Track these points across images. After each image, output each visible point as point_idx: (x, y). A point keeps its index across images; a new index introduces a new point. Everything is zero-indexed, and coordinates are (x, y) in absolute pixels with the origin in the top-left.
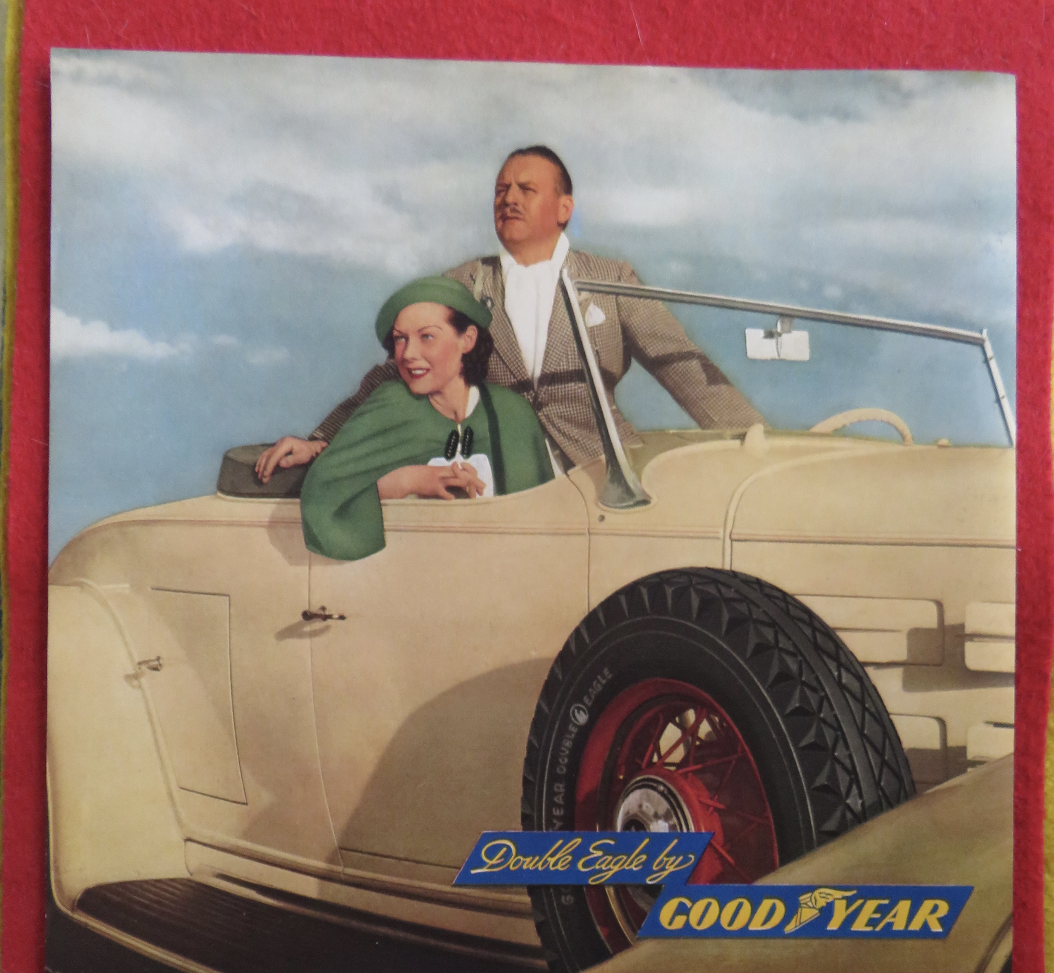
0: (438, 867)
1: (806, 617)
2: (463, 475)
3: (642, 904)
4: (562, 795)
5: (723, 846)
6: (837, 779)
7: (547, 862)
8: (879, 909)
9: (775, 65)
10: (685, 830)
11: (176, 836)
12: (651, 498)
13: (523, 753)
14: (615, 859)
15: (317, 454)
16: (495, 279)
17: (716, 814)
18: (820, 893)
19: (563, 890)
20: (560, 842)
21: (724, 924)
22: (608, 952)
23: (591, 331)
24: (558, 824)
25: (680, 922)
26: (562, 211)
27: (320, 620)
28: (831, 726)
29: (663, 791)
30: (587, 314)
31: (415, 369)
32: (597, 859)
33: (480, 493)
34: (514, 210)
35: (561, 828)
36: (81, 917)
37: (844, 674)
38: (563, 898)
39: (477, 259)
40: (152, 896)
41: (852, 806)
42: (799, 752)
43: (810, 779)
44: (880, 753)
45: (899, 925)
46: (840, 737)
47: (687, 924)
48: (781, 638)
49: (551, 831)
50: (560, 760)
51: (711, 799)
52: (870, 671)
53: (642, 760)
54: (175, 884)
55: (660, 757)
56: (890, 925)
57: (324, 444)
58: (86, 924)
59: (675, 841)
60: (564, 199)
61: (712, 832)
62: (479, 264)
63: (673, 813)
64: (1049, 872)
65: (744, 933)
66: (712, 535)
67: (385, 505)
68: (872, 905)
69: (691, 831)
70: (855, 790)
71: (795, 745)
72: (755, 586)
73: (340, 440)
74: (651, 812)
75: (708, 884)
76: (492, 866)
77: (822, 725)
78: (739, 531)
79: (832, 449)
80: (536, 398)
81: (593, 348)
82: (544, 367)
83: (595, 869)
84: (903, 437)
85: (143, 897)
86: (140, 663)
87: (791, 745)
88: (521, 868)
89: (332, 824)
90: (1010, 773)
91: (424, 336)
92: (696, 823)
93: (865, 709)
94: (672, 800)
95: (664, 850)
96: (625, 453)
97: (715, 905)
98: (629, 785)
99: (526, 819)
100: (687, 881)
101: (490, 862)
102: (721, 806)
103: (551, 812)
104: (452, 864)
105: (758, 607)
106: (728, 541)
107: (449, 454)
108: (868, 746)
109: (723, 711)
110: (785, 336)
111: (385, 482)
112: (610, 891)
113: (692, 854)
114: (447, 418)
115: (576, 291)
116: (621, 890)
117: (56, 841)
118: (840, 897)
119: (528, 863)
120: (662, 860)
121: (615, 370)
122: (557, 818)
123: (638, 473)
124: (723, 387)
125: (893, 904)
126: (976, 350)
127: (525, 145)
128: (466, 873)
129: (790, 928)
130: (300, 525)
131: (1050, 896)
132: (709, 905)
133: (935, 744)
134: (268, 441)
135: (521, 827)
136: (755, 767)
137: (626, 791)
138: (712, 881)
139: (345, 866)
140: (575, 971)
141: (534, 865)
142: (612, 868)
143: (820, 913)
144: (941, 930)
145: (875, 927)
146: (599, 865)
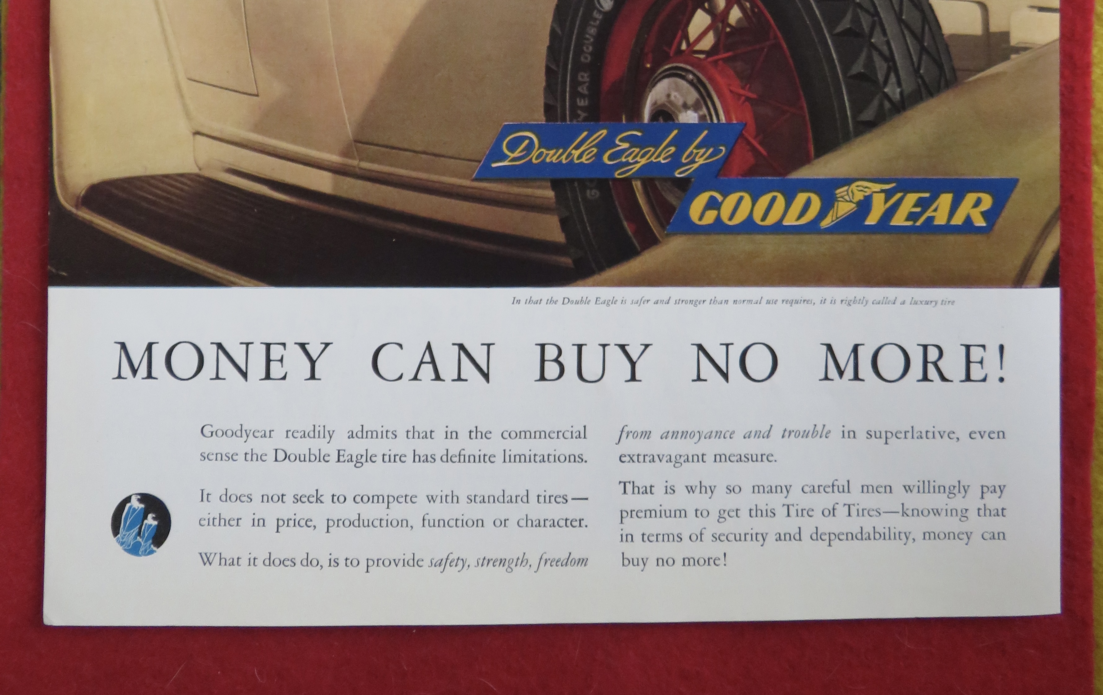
0: (457, 161)
3: (671, 199)
4: (587, 84)
5: (755, 138)
6: (874, 68)
7: (572, 154)
8: (919, 203)
10: (715, 121)
11: (184, 129)
13: (546, 41)
14: (643, 152)
17: (747, 104)
18: (858, 186)
19: (588, 184)
20: (585, 133)
21: (757, 217)
22: (636, 248)
24: (583, 115)
25: (710, 217)
28: (867, 11)
29: (692, 80)
32: (624, 150)
35: (585, 120)
36: (86, 215)
38: (588, 191)
40: (159, 192)
41: (890, 94)
42: (836, 37)
43: (846, 66)
44: (919, 39)
45: (941, 219)
46: (877, 21)
47: (718, 218)
49: (575, 122)
50: (585, 48)
51: (743, 88)
53: (670, 47)
54: (183, 179)
55: (688, 44)
56: (931, 219)
58: (92, 223)
59: (706, 132)
61: (744, 123)
63: (702, 102)
64: (1098, 164)
65: (778, 228)
68: (912, 198)
69: (721, 122)
70: (893, 79)
71: (830, 32)
74: (680, 102)
75: (740, 177)
76: (514, 159)
77: (859, 11)
83: (620, 162)
87: (825, 31)
88: (544, 161)
89: (346, 116)
90: (1055, 59)
92: (727, 113)
94: (702, 90)
95: (695, 141)
97: (747, 200)
98: (656, 75)
99: (549, 110)
100: (718, 175)
101: (512, 155)
102: (754, 96)
103: (576, 102)
104: (473, 157)
108: (906, 32)
112: (637, 185)
113: (722, 146)
116: (648, 184)
117: (59, 135)
118: (879, 190)
119: (552, 156)
120: (692, 152)
122: (582, 108)
125: (934, 197)
128: (486, 166)
129: (826, 223)
131: (1099, 189)
132: (740, 200)
133: (976, 29)
135: (544, 118)
136: (788, 54)
137: (654, 80)
138: (744, 175)
139: (361, 160)
140: (601, 269)
141: (558, 158)
142: (639, 160)
143: (857, 206)
144: (984, 225)
145: (915, 222)
146: (626, 157)
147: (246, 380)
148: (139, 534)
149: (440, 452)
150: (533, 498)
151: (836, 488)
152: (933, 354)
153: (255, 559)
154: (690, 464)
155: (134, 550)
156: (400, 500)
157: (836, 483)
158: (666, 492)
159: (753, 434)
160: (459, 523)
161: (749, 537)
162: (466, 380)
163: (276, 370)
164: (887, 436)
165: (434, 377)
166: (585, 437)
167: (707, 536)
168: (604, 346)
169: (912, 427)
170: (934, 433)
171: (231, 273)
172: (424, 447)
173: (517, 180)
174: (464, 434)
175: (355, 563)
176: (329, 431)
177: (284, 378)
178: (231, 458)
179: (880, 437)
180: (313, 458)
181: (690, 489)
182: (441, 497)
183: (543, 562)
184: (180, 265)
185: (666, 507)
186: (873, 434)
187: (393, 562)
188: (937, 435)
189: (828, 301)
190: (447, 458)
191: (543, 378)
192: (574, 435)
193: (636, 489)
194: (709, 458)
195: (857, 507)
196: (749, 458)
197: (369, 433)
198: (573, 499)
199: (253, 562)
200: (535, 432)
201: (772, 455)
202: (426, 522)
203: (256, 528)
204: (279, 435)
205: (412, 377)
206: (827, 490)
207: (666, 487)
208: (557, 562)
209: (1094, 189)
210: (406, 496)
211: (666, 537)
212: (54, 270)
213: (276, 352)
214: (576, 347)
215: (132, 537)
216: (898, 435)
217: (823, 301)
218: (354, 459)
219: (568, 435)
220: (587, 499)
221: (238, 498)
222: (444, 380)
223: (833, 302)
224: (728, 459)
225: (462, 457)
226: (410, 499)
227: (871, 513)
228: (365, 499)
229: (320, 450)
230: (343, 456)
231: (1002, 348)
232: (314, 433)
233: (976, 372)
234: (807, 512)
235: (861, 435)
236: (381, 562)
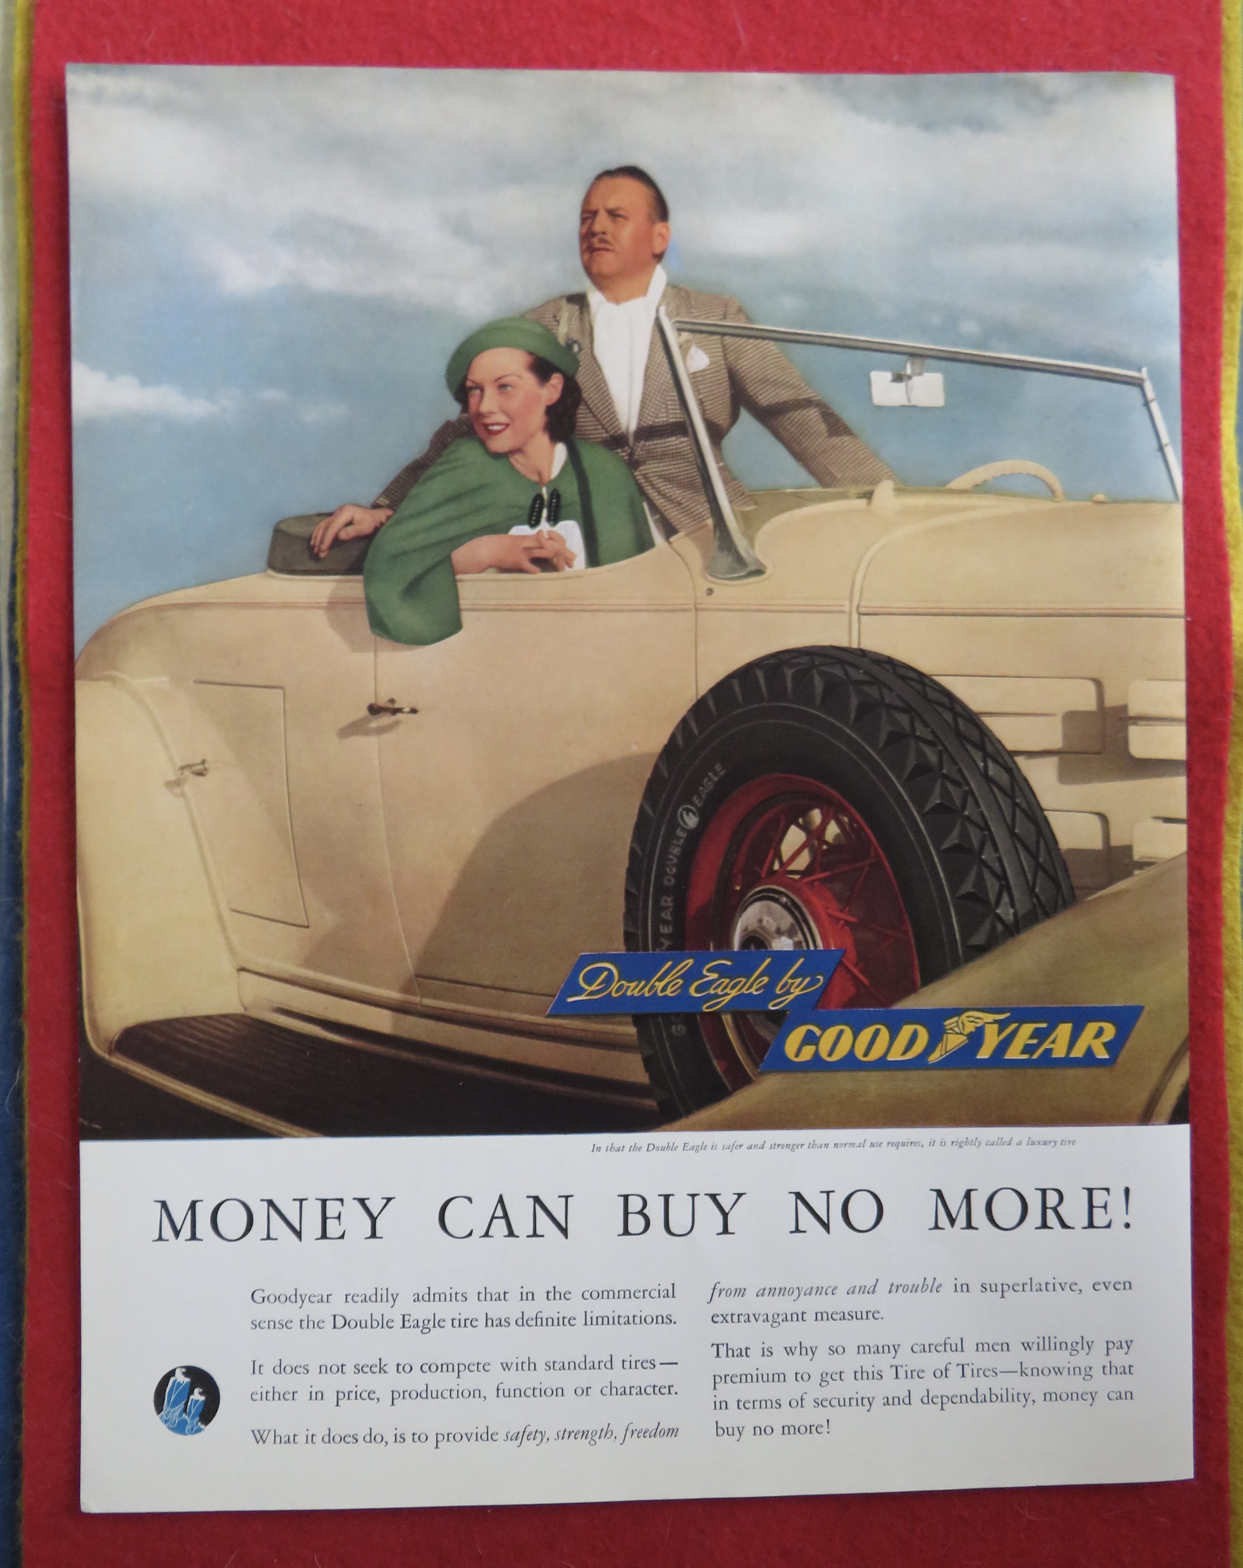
0: (529, 996)
1: (944, 700)
2: (549, 545)
3: (764, 1033)
4: (671, 909)
5: (856, 966)
6: (985, 887)
7: (655, 986)
8: (1036, 1034)
9: (897, 68)
10: (812, 948)
11: (227, 966)
12: (765, 568)
13: (625, 863)
14: (733, 983)
15: (382, 524)
16: (581, 320)
17: (847, 928)
18: (968, 1017)
19: (673, 1019)
20: (670, 963)
21: (859, 1053)
22: (727, 1088)
23: (694, 377)
24: (667, 943)
25: (808, 1053)
26: (657, 241)
27: (389, 714)
28: (976, 825)
29: (786, 903)
30: (688, 357)
31: (493, 424)
32: (712, 982)
33: (570, 566)
34: (602, 241)
35: (670, 948)
36: (120, 1061)
37: (990, 764)
38: (673, 1027)
39: (561, 298)
40: (201, 1036)
41: (1003, 916)
42: (942, 854)
43: (955, 886)
44: (1034, 856)
45: (1059, 1052)
46: (988, 837)
47: (816, 1054)
48: (918, 724)
49: (658, 951)
50: (668, 869)
51: (842, 911)
52: (1020, 761)
53: (761, 869)
54: (228, 1021)
55: (782, 864)
56: (1049, 1051)
57: (390, 512)
58: (126, 1069)
59: (802, 960)
60: (659, 227)
61: (844, 949)
62: (564, 302)
63: (797, 928)
64: (1230, 987)
65: (882, 1064)
66: (837, 608)
67: (461, 581)
68: (1027, 1029)
69: (818, 949)
70: (1005, 899)
71: (937, 848)
72: (887, 666)
73: (407, 508)
74: (773, 928)
75: (840, 1009)
76: (592, 993)
77: (967, 824)
78: (868, 603)
79: (973, 508)
80: (631, 455)
81: (696, 396)
82: (640, 420)
83: (709, 995)
84: (1053, 492)
85: (191, 1036)
86: (182, 768)
87: (931, 847)
88: (624, 994)
89: (406, 948)
90: (1182, 874)
91: (502, 387)
92: (824, 938)
93: (1015, 805)
94: (797, 913)
95: (790, 970)
96: (735, 516)
97: (848, 1033)
98: (746, 898)
99: (629, 938)
100: (816, 1007)
101: (590, 989)
102: (853, 920)
103: (659, 929)
104: (546, 991)
105: (891, 689)
106: (855, 616)
107: (533, 520)
108: (1019, 846)
109: (853, 810)
110: (916, 379)
111: (461, 555)
112: (727, 1019)
113: (819, 975)
114: (530, 480)
115: (676, 333)
116: (740, 1018)
117: (89, 973)
118: (990, 1020)
119: (633, 989)
120: (786, 983)
121: (721, 422)
122: (665, 936)
123: (751, 539)
124: (847, 438)
125: (1053, 1028)
126: (1135, 391)
127: (613, 166)
128: (561, 1001)
129: (935, 1057)
130: (364, 606)
131: (1231, 1015)
132: (841, 1033)
133: (1096, 843)
134: (325, 511)
135: (624, 948)
136: (891, 874)
137: (744, 904)
138: (844, 1006)
139: (423, 996)
140: (689, 1112)
141: (640, 991)
142: (729, 992)
143: (967, 1039)
144: (1107, 1057)
145: (1032, 1055)
146: (714, 989)
147: (301, 1240)
148: (185, 1410)
149: (515, 1315)
150: (617, 1364)
151: (948, 1347)
152: (1052, 1199)
153: (313, 1436)
154: (789, 1323)
155: (180, 1428)
156: (471, 1368)
157: (948, 1341)
158: (763, 1355)
159: (857, 1290)
160: (537, 1392)
161: (854, 1402)
162: (543, 1236)
163: (333, 1228)
164: (1002, 1290)
165: (506, 1233)
166: (673, 1296)
167: (809, 1402)
168: (693, 1196)
169: (1031, 1279)
170: (1054, 1285)
171: (283, 1123)
172: (497, 1310)
173: (597, 1016)
174: (540, 1295)
175: (423, 1438)
176: (392, 1295)
177: (342, 1237)
178: (285, 1325)
179: (996, 1291)
180: (375, 1324)
181: (789, 1351)
182: (517, 1364)
183: (629, 1433)
184: (226, 1115)
185: (763, 1370)
186: (988, 1287)
187: (464, 1436)
188: (1058, 1287)
189: (938, 1143)
190: (523, 1321)
191: (626, 1232)
192: (662, 1294)
193: (730, 1352)
194: (811, 1316)
195: (971, 1367)
196: (853, 1316)
197: (437, 1296)
198: (661, 1364)
199: (311, 1439)
200: (619, 1292)
201: (879, 1312)
202: (501, 1392)
203: (314, 1402)
204: (338, 1299)
205: (483, 1233)
206: (939, 1348)
207: (763, 1349)
208: (645, 1432)
209: (1226, 1016)
210: (478, 1364)
211: (763, 1403)
212: (86, 1123)
213: (333, 1209)
214: (662, 1198)
215: (177, 1414)
216: (1016, 1288)
217: (932, 1143)
218: (421, 1324)
219: (655, 1294)
220: (676, 1364)
221: (294, 1370)
222: (518, 1237)
223: (943, 1144)
224: (831, 1317)
225: (539, 1321)
226: (482, 1367)
227: (987, 1373)
228: (434, 1368)
229: (382, 1315)
230: (409, 1321)
231: (1127, 1191)
232: (377, 1297)
233: (1100, 1218)
234: (919, 1374)
235: (975, 1288)
236: (451, 1437)
